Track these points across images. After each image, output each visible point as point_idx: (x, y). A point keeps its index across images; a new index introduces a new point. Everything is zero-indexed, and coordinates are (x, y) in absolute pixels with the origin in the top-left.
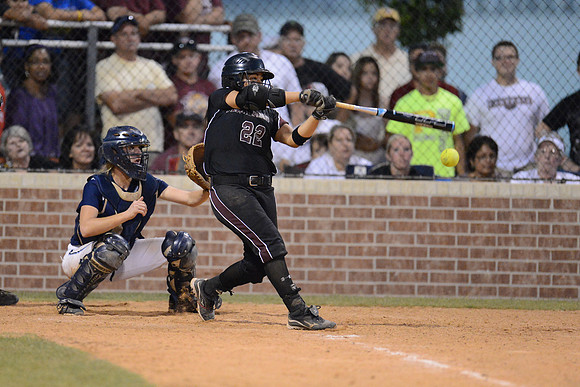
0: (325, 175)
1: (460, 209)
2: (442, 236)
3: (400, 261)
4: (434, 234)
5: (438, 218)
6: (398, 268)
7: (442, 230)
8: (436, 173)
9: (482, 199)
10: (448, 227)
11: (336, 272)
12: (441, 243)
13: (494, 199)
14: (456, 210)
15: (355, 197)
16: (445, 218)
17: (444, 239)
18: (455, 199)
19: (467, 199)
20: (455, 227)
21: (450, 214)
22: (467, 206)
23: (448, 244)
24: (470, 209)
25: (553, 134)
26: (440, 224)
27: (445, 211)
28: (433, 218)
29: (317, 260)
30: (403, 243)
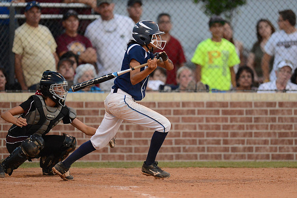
1: (224, 109)
3: (189, 140)
4: (208, 124)
5: (210, 114)
6: (187, 144)
7: (213, 121)
10: (217, 120)
12: (213, 129)
14: (221, 109)
15: (161, 103)
16: (215, 114)
17: (214, 126)
19: (227, 103)
20: (221, 120)
21: (217, 112)
23: (217, 129)
24: (229, 108)
26: (212, 118)
27: (215, 110)
28: (207, 114)
30: (190, 129)
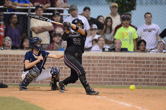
0: (96, 51)
1: (135, 60)
2: (130, 68)
3: (118, 75)
4: (128, 67)
5: (129, 63)
6: (117, 77)
7: (130, 66)
8: (128, 50)
9: (142, 58)
10: (132, 66)
11: (100, 79)
12: (130, 70)
13: (145, 58)
14: (134, 61)
15: (105, 57)
16: (131, 63)
17: (131, 69)
18: (134, 57)
19: (137, 58)
20: (134, 65)
21: (132, 62)
22: (137, 59)
23: (132, 70)
24: (138, 60)
25: (162, 39)
26: (130, 65)
27: (131, 61)
28: (127, 63)
29: (94, 75)
30: (119, 70)
